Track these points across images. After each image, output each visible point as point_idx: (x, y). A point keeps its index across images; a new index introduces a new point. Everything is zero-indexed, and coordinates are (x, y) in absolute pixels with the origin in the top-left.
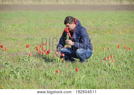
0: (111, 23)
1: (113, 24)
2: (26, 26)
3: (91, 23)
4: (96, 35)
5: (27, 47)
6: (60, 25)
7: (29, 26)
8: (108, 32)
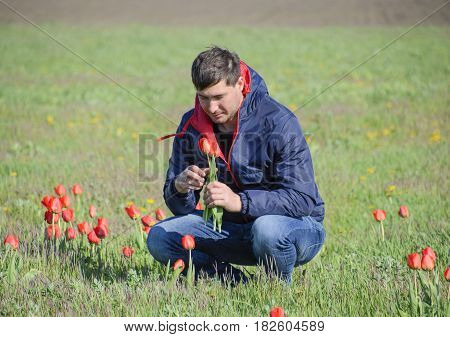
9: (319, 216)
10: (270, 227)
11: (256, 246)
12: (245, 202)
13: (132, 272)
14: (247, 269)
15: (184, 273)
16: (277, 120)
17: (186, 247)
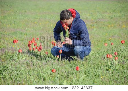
0: (112, 16)
1: (115, 16)
2: (12, 18)
3: (89, 14)
4: (95, 29)
5: (14, 43)
6: (52, 18)
7: (16, 18)
8: (109, 26)
9: (90, 45)
10: (78, 48)
11: (75, 53)
12: (73, 43)
13: (48, 58)
14: (73, 57)
15: (59, 58)
16: (81, 24)
17: (60, 52)
